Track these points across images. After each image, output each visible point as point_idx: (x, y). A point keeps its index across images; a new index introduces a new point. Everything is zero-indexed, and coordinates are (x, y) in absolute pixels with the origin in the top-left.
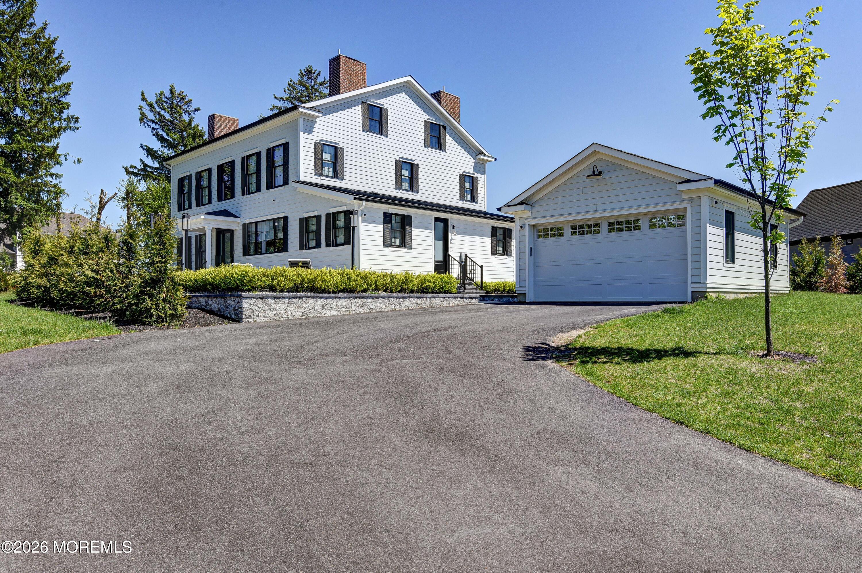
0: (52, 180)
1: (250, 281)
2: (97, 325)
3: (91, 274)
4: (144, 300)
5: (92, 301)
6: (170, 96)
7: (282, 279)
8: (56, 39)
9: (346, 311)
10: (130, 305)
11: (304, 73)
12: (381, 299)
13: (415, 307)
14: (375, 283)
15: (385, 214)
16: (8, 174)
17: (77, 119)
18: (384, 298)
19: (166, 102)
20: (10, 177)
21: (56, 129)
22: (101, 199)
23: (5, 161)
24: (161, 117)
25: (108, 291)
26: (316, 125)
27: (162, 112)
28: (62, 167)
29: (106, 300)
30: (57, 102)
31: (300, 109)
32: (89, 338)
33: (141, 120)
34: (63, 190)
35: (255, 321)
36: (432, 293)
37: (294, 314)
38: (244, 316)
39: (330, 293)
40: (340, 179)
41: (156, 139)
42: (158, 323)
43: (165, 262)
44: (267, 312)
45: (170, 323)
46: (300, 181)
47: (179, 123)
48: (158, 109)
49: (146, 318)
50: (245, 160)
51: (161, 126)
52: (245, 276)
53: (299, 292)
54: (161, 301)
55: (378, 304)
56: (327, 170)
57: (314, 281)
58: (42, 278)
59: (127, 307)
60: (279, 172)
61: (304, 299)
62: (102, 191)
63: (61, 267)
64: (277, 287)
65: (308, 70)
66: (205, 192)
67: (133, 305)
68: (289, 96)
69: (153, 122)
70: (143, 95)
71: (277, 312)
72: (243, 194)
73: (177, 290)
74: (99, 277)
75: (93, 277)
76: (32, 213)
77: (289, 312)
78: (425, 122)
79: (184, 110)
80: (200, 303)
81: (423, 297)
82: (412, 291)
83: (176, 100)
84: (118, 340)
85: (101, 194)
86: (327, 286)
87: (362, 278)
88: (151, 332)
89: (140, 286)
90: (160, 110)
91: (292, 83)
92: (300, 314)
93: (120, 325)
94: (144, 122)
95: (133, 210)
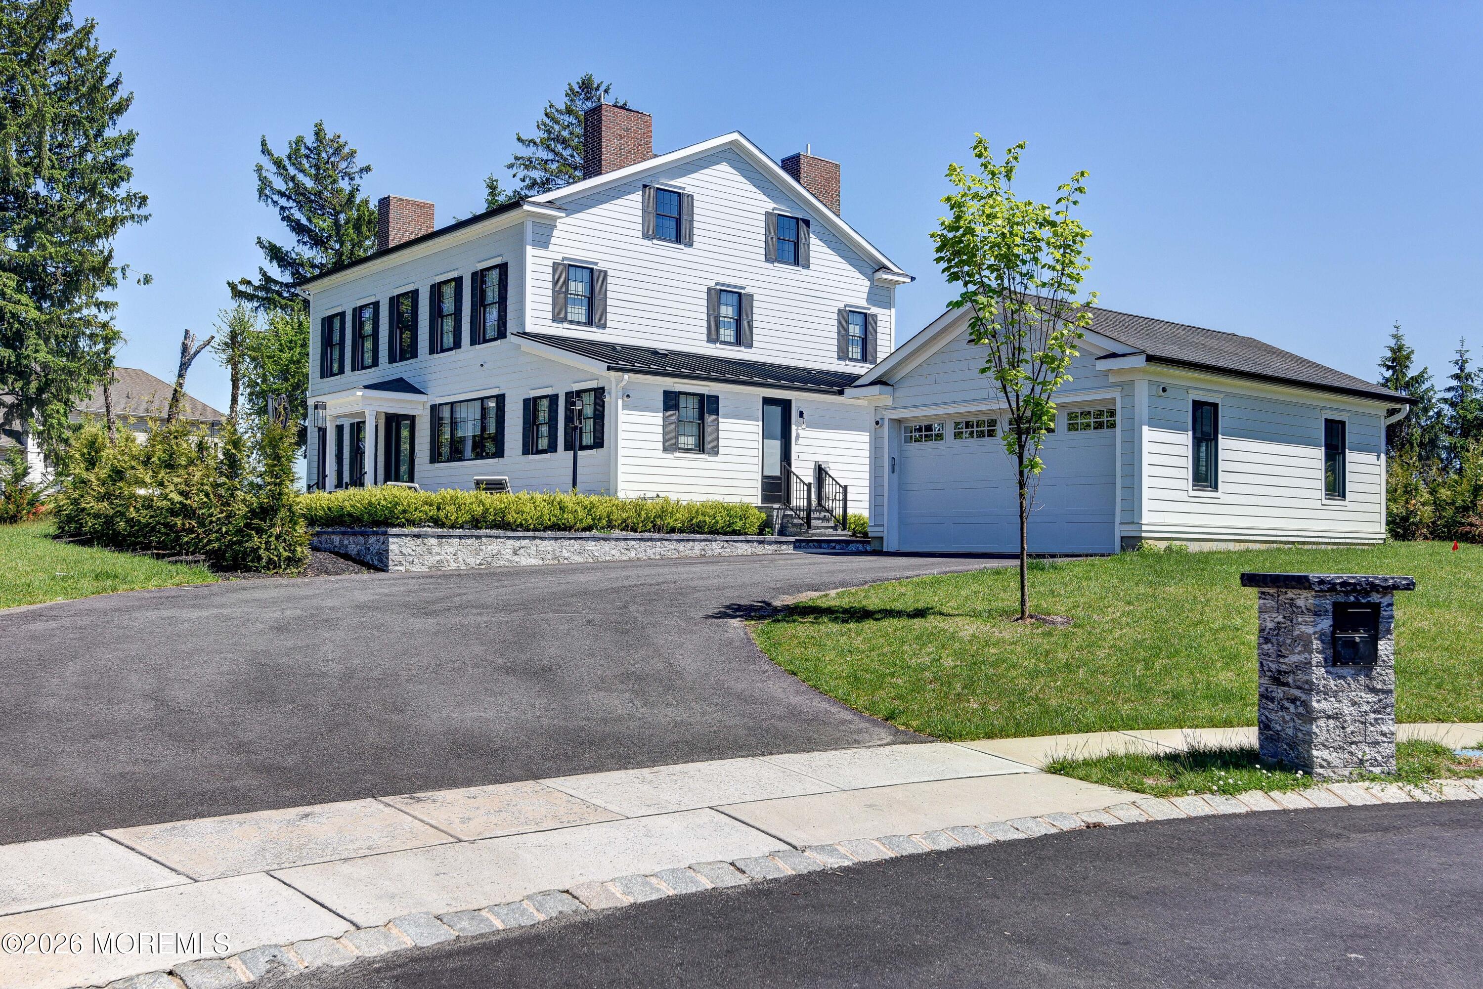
0: (98, 314)
1: (405, 511)
2: (186, 570)
3: (177, 498)
4: (250, 538)
5: (178, 538)
6: (315, 145)
7: (452, 508)
8: (111, 56)
9: (553, 559)
10: (231, 544)
11: (577, 89)
12: (614, 542)
13: (673, 555)
14: (608, 517)
15: (666, 393)
16: (23, 305)
17: (144, 199)
18: (617, 539)
19: (307, 157)
20: (26, 312)
21: (109, 223)
22: (185, 349)
23: (18, 281)
24: (297, 185)
25: (202, 524)
26: (556, 233)
27: (301, 177)
28: (116, 290)
29: (198, 536)
30: (110, 167)
31: (526, 207)
32: (177, 585)
33: (261, 192)
34: (118, 332)
35: (407, 571)
36: (711, 533)
37: (468, 561)
38: (391, 563)
39: (528, 530)
40: (599, 327)
41: (288, 228)
42: (269, 569)
43: (280, 484)
44: (426, 558)
45: (285, 569)
46: (525, 333)
47: (329, 195)
48: (292, 171)
49: (252, 561)
50: (436, 290)
51: (298, 202)
52: (397, 504)
53: (480, 529)
54: (273, 539)
55: (607, 549)
56: (577, 311)
57: (503, 512)
58: (103, 501)
59: (227, 546)
60: (492, 316)
61: (484, 540)
62: (187, 332)
63: (130, 485)
64: (444, 520)
65: (583, 83)
66: (368, 344)
67: (235, 543)
68: (546, 135)
69: (282, 194)
70: (264, 143)
71: (442, 557)
72: (432, 352)
73: (295, 524)
74: (188, 502)
75: (181, 503)
76: (63, 377)
77: (460, 559)
78: (767, 214)
79: (341, 172)
80: (332, 543)
81: (688, 540)
82: (673, 530)
83: (327, 152)
84: (215, 589)
85: (185, 338)
86: (525, 520)
87: (585, 508)
88: (258, 582)
89: (245, 517)
90: (296, 172)
91: (553, 110)
92: (478, 562)
93: (217, 572)
94: (266, 195)
95: (243, 367)
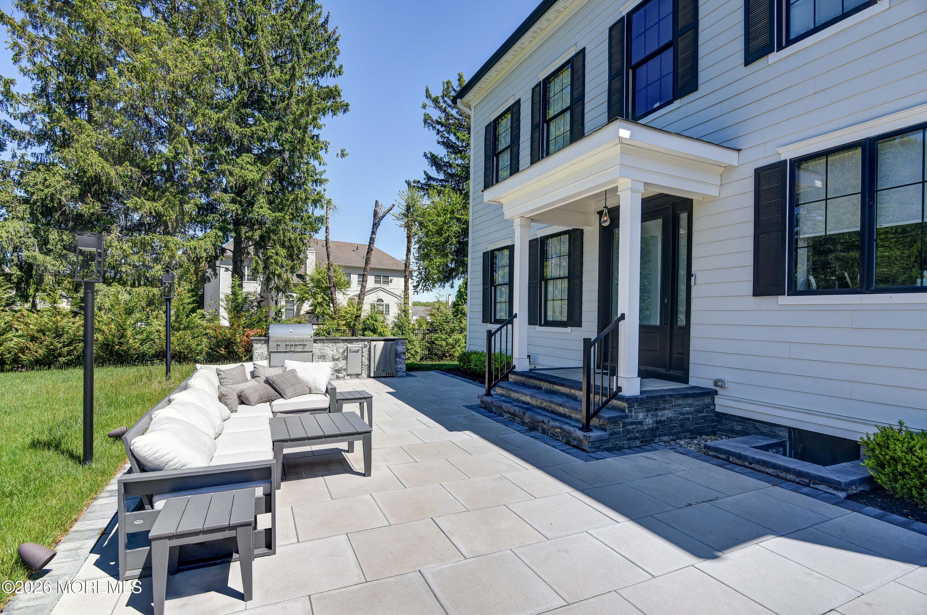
6: (458, 86)
22: (376, 213)
24: (447, 115)
27: (449, 108)
33: (425, 121)
51: (448, 126)
62: (377, 202)
66: (560, 126)
69: (438, 122)
70: (427, 91)
85: (376, 206)
90: (446, 105)
94: (429, 123)
95: (414, 229)
